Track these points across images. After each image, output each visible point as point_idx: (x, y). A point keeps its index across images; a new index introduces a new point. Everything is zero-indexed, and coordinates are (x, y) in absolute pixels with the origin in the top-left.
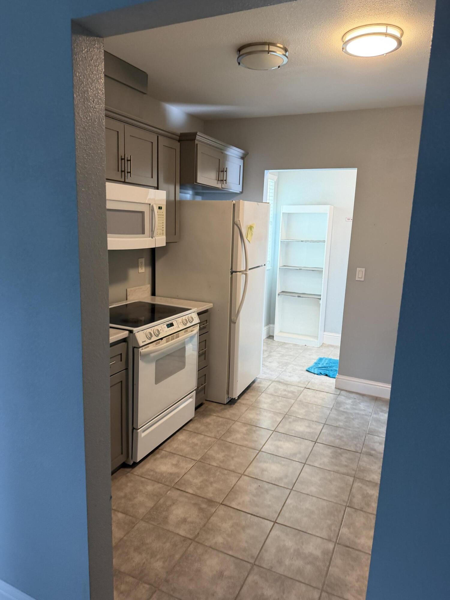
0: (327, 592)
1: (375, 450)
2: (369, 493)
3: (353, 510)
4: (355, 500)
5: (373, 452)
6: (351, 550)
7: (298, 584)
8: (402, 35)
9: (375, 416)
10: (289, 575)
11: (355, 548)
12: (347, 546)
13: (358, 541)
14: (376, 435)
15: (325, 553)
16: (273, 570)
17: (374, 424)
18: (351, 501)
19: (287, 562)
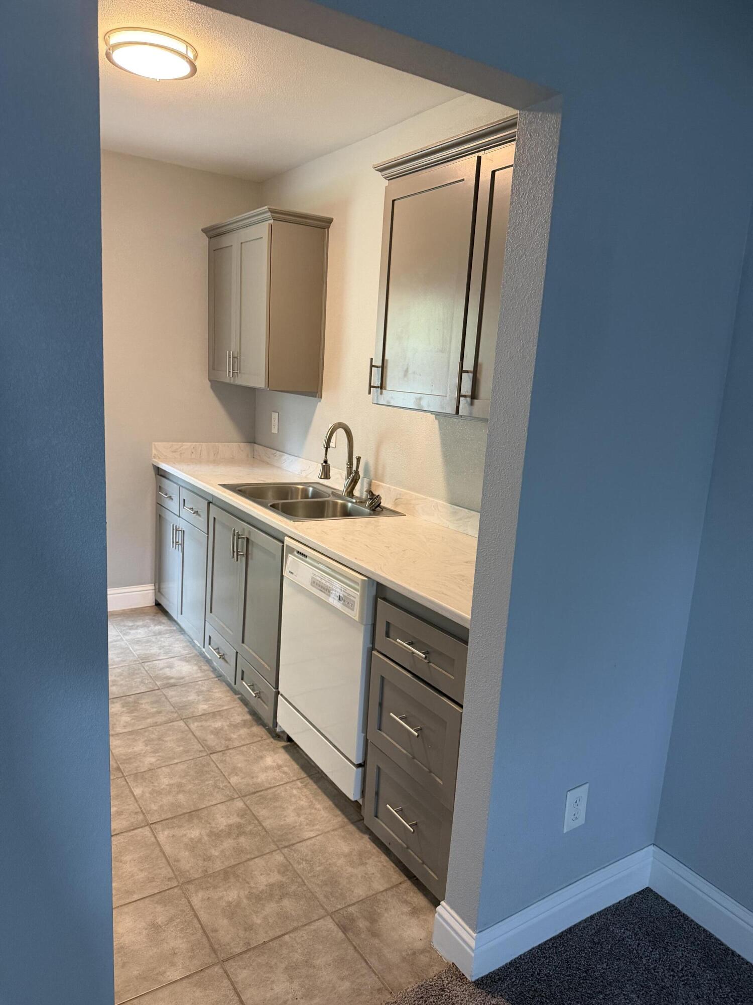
0: (286, 847)
1: (172, 678)
2: (216, 726)
3: (220, 754)
4: (210, 743)
5: (172, 681)
6: (262, 793)
7: (251, 863)
8: (196, 57)
9: (128, 637)
10: (233, 863)
11: (263, 788)
12: (255, 793)
13: (259, 780)
14: (154, 659)
15: (242, 814)
16: (210, 871)
17: (136, 647)
18: (209, 748)
19: (215, 853)
